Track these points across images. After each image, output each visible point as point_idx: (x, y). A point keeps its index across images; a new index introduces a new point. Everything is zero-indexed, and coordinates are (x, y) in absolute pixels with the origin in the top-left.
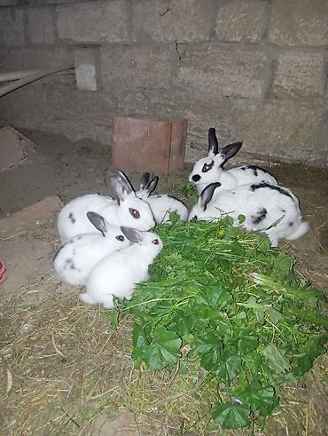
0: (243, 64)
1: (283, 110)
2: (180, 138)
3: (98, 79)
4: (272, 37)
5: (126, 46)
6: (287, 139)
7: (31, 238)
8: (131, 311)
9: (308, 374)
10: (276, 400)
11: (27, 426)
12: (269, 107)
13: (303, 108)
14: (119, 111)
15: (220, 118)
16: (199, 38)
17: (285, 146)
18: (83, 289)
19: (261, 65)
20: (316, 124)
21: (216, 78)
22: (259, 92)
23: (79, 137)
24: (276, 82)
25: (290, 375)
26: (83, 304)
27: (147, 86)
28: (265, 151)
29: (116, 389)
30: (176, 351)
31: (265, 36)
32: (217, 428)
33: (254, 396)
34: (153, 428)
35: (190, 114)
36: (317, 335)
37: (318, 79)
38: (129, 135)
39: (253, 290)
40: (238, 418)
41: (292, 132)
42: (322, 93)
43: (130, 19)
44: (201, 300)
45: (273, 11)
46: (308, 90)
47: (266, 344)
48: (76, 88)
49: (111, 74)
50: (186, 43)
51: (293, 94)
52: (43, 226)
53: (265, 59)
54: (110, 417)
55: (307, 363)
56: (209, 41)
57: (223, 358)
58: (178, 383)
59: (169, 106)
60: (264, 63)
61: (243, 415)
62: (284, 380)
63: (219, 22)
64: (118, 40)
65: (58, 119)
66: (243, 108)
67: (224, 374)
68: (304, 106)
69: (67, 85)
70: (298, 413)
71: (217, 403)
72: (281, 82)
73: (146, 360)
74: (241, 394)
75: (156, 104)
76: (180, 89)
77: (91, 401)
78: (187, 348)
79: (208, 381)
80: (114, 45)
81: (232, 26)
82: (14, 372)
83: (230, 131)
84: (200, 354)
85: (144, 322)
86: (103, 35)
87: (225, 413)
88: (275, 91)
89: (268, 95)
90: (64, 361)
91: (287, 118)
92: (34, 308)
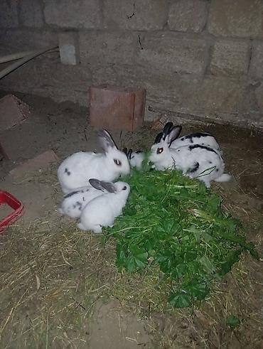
0: (188, 48)
1: (217, 84)
2: (141, 104)
3: (77, 56)
4: (210, 29)
5: (99, 31)
6: (220, 105)
7: (37, 182)
8: (114, 235)
9: (229, 274)
10: (208, 290)
11: (52, 310)
12: (207, 81)
13: (232, 83)
14: (94, 80)
15: (171, 88)
16: (155, 27)
17: (218, 110)
18: (78, 220)
19: (201, 49)
20: (241, 95)
21: (168, 58)
22: (199, 70)
23: (63, 100)
24: (213, 63)
25: (216, 275)
26: (80, 230)
27: (115, 62)
28: (203, 113)
29: (106, 285)
30: (145, 260)
31: (205, 28)
32: (171, 308)
33: (194, 288)
34: (131, 308)
35: (148, 85)
36: (234, 249)
37: (244, 62)
38: (102, 102)
39: (194, 220)
40: (184, 301)
41: (223, 100)
42: (246, 71)
43: (102, 11)
44: (161, 229)
45: (211, 9)
46: (236, 69)
47: (202, 256)
48: (59, 62)
49: (87, 52)
50: (144, 31)
51: (224, 72)
52: (44, 174)
53: (204, 45)
54: (104, 303)
55: (228, 267)
56: (163, 30)
57: (174, 265)
58: (147, 281)
59: (132, 78)
60: (204, 48)
61: (187, 299)
62: (213, 278)
63: (171, 16)
64: (93, 27)
65: (46, 85)
66: (188, 81)
67: (175, 275)
68: (233, 81)
69: (53, 59)
70: (221, 298)
71: (171, 293)
72: (216, 63)
73: (126, 267)
74: (185, 287)
75: (122, 76)
76: (140, 66)
77: (91, 293)
78: (151, 259)
79: (165, 279)
80: (90, 30)
81: (180, 20)
82: (40, 277)
83: (178, 98)
84: (159, 262)
85: (123, 243)
86: (81, 22)
87: (176, 298)
88: (212, 69)
89: (207, 72)
90: (71, 268)
91: (220, 90)
92: (47, 233)
